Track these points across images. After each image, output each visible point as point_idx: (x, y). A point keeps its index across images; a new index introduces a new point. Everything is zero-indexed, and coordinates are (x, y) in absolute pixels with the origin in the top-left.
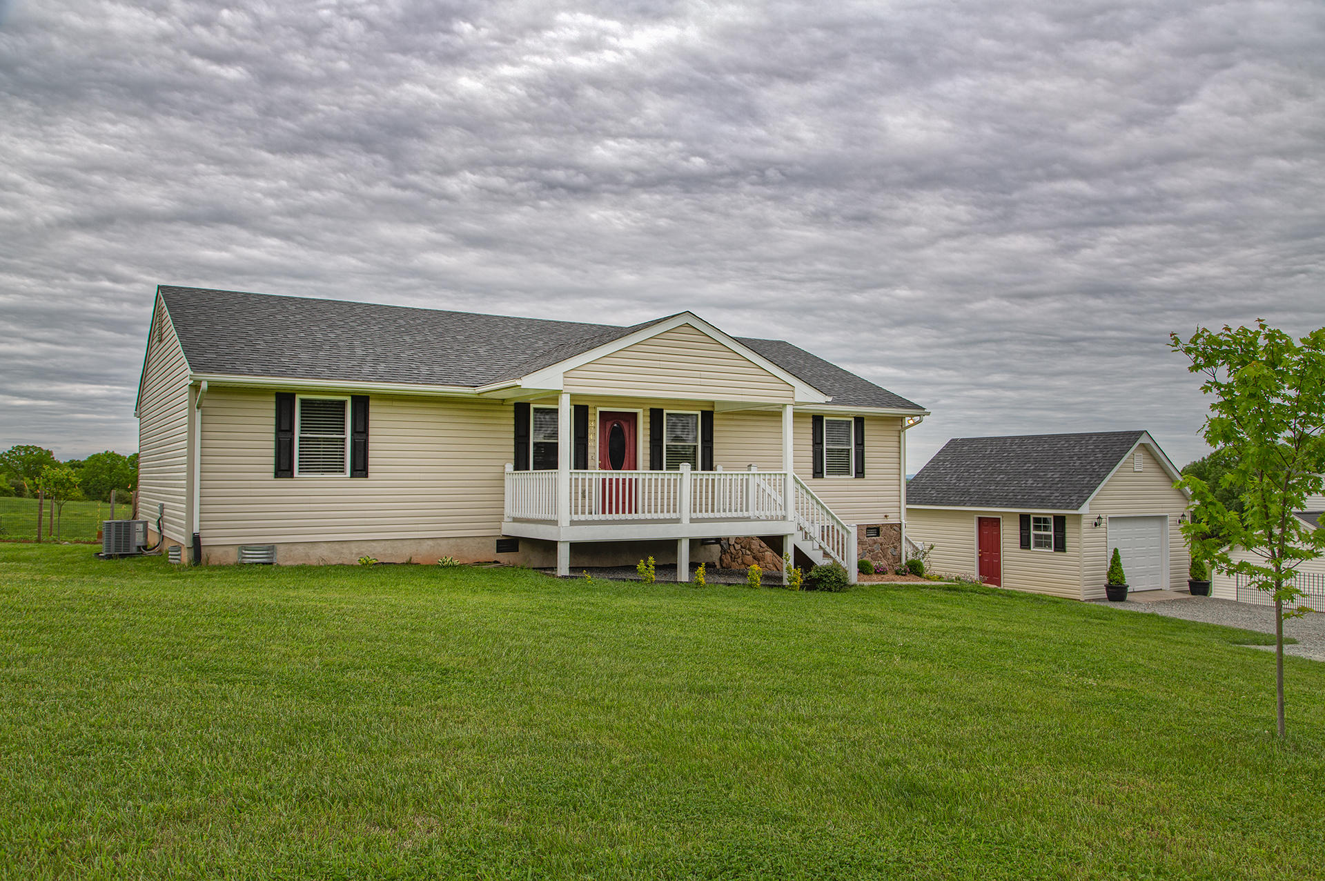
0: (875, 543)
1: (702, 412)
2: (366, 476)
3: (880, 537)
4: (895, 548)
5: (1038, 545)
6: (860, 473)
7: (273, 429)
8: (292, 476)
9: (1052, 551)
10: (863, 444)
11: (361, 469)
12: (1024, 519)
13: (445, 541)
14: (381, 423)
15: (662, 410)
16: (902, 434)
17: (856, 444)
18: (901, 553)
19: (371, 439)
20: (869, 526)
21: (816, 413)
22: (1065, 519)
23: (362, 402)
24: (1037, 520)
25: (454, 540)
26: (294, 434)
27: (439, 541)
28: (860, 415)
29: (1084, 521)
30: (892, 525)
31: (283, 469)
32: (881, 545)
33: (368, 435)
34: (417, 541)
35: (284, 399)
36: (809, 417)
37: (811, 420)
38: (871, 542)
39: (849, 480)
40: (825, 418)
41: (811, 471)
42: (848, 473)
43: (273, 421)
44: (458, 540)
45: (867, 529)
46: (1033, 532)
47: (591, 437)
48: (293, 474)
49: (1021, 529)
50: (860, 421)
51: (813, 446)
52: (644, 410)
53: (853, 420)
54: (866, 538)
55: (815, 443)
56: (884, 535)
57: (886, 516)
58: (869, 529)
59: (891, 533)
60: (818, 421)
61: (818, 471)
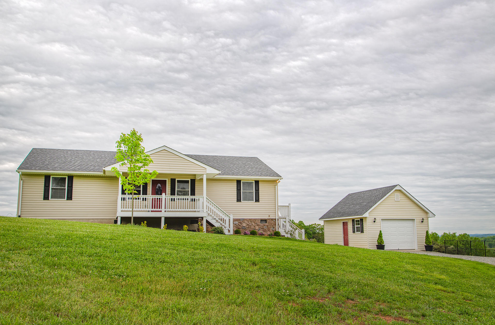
0: (265, 225)
1: (191, 179)
2: (71, 200)
3: (267, 223)
4: (274, 227)
5: (357, 231)
6: (257, 200)
7: (43, 186)
8: (48, 199)
9: (360, 233)
10: (258, 190)
11: (70, 197)
12: (353, 220)
13: (97, 220)
14: (76, 184)
15: (175, 179)
16: (276, 186)
17: (256, 190)
18: (276, 230)
19: (73, 189)
20: (261, 219)
21: (238, 179)
22: (363, 220)
23: (71, 178)
24: (356, 221)
25: (100, 220)
26: (49, 187)
27: (95, 220)
28: (257, 180)
29: (367, 220)
30: (272, 219)
31: (46, 197)
32: (267, 226)
33: (72, 188)
34: (87, 220)
35: (47, 178)
36: (235, 181)
37: (236, 182)
38: (262, 225)
39: (253, 203)
40: (242, 181)
41: (236, 199)
42: (253, 200)
43: (44, 184)
44: (101, 220)
45: (261, 220)
46: (355, 226)
47: (148, 188)
48: (49, 199)
49: (353, 225)
50: (257, 182)
51: (237, 191)
52: (168, 179)
53: (254, 181)
54: (260, 223)
55: (237, 190)
56: (269, 223)
57: (269, 216)
58: (262, 220)
59: (272, 222)
60: (239, 182)
61: (239, 200)
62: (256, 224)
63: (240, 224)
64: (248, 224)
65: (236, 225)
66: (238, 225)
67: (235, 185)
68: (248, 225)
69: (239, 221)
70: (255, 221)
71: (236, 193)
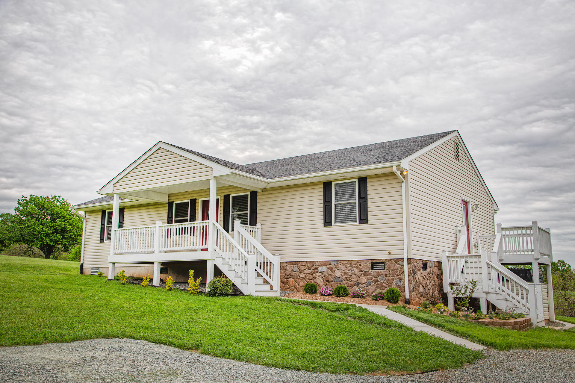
0: (380, 275)
1: (250, 192)
3: (385, 270)
4: (399, 279)
6: (364, 219)
7: (100, 224)
8: (104, 241)
10: (365, 197)
15: (230, 195)
17: (360, 197)
18: (405, 284)
20: (374, 261)
21: (326, 180)
23: (122, 210)
26: (105, 226)
28: (363, 176)
30: (397, 260)
31: (102, 239)
32: (386, 276)
33: (123, 224)
35: (103, 212)
36: (321, 184)
37: (322, 186)
38: (375, 274)
39: (355, 226)
40: (333, 183)
41: (322, 222)
42: (354, 220)
45: (372, 263)
50: (363, 181)
51: (324, 204)
53: (356, 180)
54: (371, 270)
55: (325, 201)
56: (389, 268)
57: (390, 253)
58: (374, 264)
59: (395, 267)
60: (327, 185)
61: (327, 222)
62: (362, 271)
63: (330, 273)
64: (346, 271)
65: (322, 274)
66: (325, 274)
67: (320, 192)
68: (345, 273)
69: (328, 266)
70: (360, 265)
71: (322, 209)
